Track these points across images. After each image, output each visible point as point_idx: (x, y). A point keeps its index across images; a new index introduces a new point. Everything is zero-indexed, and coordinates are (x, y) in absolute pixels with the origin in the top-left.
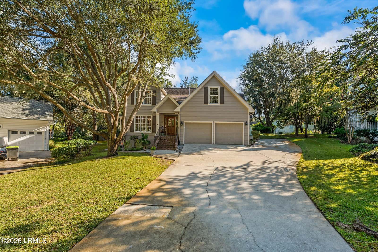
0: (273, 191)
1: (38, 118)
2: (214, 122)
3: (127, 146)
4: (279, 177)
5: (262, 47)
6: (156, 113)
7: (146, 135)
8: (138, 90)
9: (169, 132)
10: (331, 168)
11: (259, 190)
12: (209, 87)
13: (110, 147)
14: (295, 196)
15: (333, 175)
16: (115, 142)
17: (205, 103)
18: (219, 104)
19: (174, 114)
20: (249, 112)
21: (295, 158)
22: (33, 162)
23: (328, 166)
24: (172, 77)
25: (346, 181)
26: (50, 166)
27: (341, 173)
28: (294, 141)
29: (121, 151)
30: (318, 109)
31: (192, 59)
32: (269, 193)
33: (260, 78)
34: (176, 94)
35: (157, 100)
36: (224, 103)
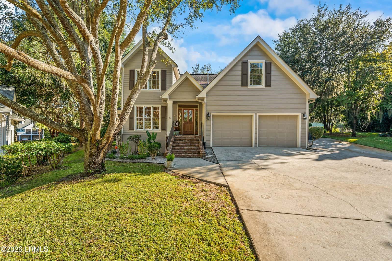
2: (256, 114)
3: (124, 151)
6: (168, 101)
7: (153, 134)
8: (139, 70)
9: (186, 130)
12: (249, 61)
16: (97, 147)
17: (242, 85)
18: (263, 86)
20: (308, 100)
29: (115, 160)
35: (167, 86)
36: (272, 85)
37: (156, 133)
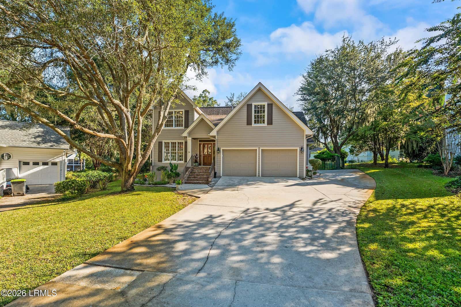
0: (309, 248)
1: (51, 146)
2: (259, 148)
4: (328, 225)
5: (327, 50)
6: (188, 138)
7: (175, 165)
9: (205, 162)
10: (412, 211)
11: (289, 246)
12: (253, 103)
13: (123, 180)
14: (341, 260)
15: (413, 223)
16: (129, 174)
17: (247, 124)
18: (265, 124)
19: (209, 138)
20: (306, 135)
21: (364, 196)
22: (38, 198)
23: (408, 208)
24: (194, 89)
25: (431, 234)
26: (51, 204)
27: (426, 220)
28: (368, 172)
29: (144, 185)
30: (404, 130)
31: (230, 67)
32: (303, 252)
33: (324, 90)
34: (217, 115)
35: (190, 122)
36: (273, 123)
37: (178, 165)
